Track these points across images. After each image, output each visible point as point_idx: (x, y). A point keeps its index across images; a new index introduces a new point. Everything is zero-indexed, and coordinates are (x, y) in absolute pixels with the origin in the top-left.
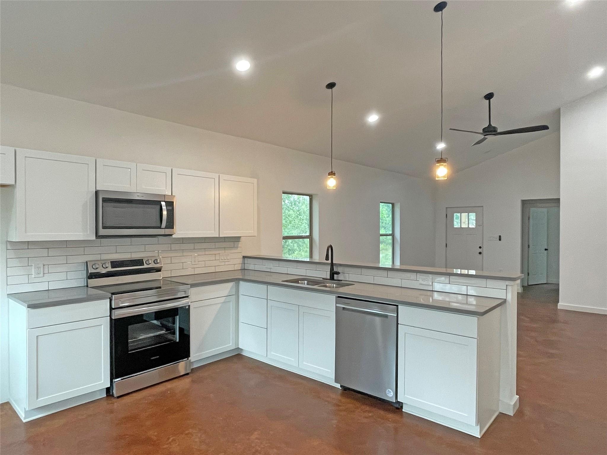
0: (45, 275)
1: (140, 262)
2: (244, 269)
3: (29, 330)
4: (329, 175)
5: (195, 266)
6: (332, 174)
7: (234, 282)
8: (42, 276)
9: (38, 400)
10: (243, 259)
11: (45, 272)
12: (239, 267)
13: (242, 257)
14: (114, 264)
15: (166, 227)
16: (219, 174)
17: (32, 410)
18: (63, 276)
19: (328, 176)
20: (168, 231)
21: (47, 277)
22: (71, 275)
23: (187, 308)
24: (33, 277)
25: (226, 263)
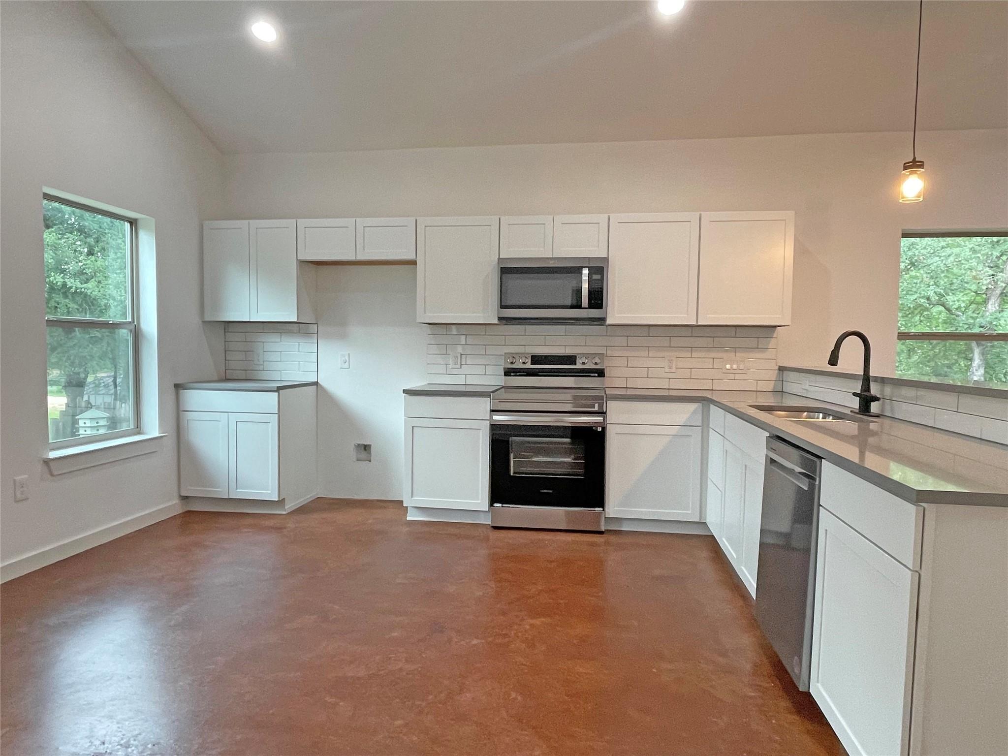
0: (463, 366)
1: (571, 359)
2: (782, 392)
3: (406, 418)
4: (905, 168)
5: (670, 376)
6: (914, 165)
7: (699, 404)
8: (459, 367)
9: (413, 498)
10: (779, 374)
11: (462, 363)
12: (770, 386)
13: (777, 368)
14: (535, 359)
15: (591, 306)
16: (699, 213)
17: (412, 507)
18: (480, 370)
19: (904, 172)
20: (595, 313)
21: (466, 369)
22: (490, 370)
23: (598, 430)
24: (451, 367)
25: (737, 376)
